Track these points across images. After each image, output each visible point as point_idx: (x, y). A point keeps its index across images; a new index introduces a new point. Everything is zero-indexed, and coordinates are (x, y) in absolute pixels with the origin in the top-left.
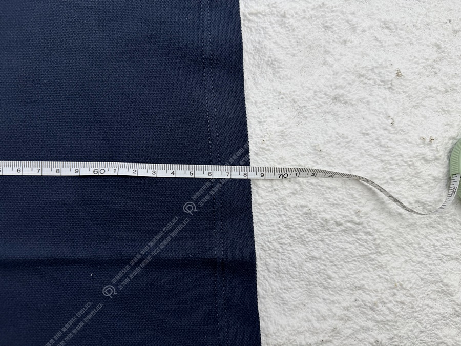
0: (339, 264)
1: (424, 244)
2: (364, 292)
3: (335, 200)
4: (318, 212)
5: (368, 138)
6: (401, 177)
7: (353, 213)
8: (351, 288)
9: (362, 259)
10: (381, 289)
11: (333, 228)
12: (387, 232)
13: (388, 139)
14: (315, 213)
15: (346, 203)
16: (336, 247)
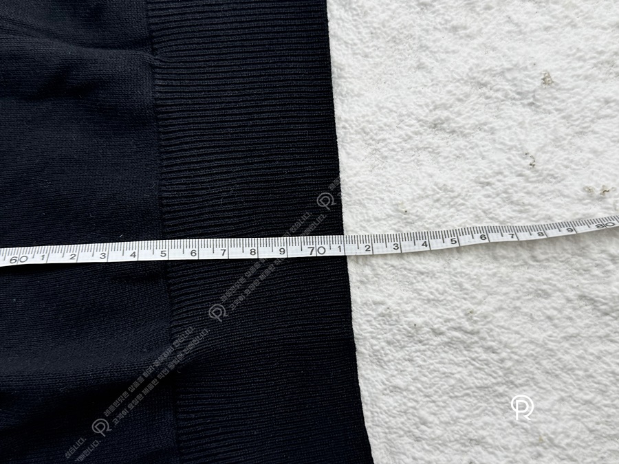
0: (440, 399)
1: (595, 371)
2: (485, 449)
3: (432, 293)
4: (403, 312)
5: (489, 190)
6: (550, 255)
7: (462, 314)
8: (462, 441)
9: (482, 394)
10: (515, 446)
11: (428, 339)
12: (525, 348)
13: (525, 190)
14: (397, 315)
15: (450, 298)
16: (435, 371)
